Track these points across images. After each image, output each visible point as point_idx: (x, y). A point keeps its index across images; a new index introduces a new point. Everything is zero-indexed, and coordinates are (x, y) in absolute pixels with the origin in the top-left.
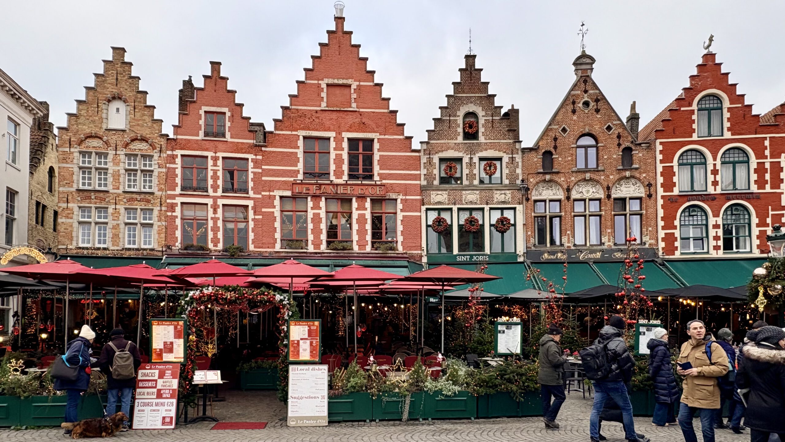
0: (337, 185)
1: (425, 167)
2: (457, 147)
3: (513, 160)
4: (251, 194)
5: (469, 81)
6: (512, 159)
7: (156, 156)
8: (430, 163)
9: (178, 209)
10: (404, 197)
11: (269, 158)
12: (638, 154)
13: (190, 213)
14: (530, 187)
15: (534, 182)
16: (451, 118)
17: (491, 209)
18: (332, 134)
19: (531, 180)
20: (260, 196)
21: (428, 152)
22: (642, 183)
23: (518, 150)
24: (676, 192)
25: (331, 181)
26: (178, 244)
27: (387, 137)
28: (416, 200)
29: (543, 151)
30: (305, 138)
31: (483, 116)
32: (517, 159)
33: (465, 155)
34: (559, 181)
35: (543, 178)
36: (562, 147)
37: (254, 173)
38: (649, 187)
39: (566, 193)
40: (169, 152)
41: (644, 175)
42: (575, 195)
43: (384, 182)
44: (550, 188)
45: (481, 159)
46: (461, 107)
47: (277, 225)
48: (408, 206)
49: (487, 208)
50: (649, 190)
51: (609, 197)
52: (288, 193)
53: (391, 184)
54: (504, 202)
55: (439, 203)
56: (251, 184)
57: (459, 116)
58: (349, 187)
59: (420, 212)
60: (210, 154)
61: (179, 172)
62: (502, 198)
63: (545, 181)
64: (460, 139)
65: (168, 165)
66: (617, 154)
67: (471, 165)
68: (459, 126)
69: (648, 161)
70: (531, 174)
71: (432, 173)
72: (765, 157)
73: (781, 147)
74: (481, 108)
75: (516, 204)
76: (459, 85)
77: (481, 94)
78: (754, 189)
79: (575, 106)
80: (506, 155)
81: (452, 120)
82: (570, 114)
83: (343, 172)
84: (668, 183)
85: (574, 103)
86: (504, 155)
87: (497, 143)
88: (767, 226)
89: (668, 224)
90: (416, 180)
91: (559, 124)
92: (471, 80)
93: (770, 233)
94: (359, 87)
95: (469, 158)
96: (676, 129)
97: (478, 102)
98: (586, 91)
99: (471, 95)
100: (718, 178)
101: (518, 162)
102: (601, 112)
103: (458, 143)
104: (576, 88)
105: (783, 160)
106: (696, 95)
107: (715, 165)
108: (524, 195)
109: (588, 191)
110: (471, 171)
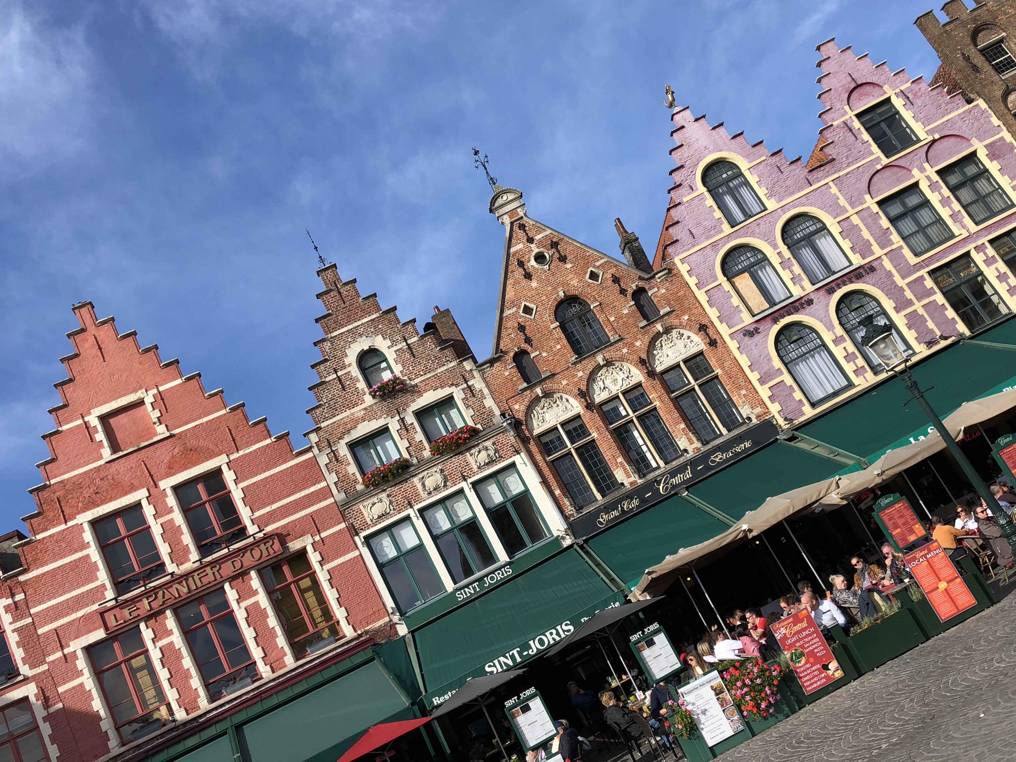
0: (187, 576)
1: (331, 472)
2: (369, 415)
3: (471, 391)
4: (25, 671)
5: (343, 305)
6: (470, 389)
8: (337, 460)
10: (317, 538)
11: (39, 590)
12: (658, 292)
14: (521, 419)
15: (523, 408)
16: (340, 373)
17: (475, 484)
18: (141, 495)
19: (517, 407)
21: (326, 443)
22: (690, 329)
23: (471, 370)
24: (748, 319)
25: (172, 574)
27: (241, 453)
28: (339, 532)
29: (512, 354)
30: (94, 523)
31: (389, 348)
32: (475, 385)
33: (389, 420)
34: (561, 388)
35: (534, 396)
36: (539, 335)
37: (19, 631)
38: (705, 331)
39: (583, 400)
41: (686, 317)
42: (598, 396)
43: (269, 529)
44: (554, 405)
45: (420, 414)
46: (347, 351)
47: (97, 704)
48: (329, 549)
49: (466, 486)
50: (708, 335)
51: (651, 374)
52: (99, 635)
53: (284, 527)
54: (490, 464)
55: (382, 517)
56: (18, 654)
57: (350, 365)
58: (208, 569)
59: (358, 548)
62: (483, 457)
63: (538, 399)
64: (369, 400)
66: (627, 307)
67: (407, 430)
68: (358, 380)
69: (679, 294)
70: (511, 398)
71: (346, 475)
72: (845, 210)
73: (857, 186)
74: (380, 337)
75: (510, 457)
76: (328, 318)
77: (370, 315)
78: (857, 261)
79: (526, 267)
80: (456, 387)
81: (343, 375)
82: (524, 282)
83: (186, 550)
84: (728, 313)
85: (521, 264)
86: (453, 389)
87: (433, 376)
88: (910, 303)
89: (765, 373)
90: (326, 499)
91: (514, 304)
92: (344, 303)
93: (921, 311)
94: (160, 396)
95: (398, 421)
96: (694, 231)
97: (372, 330)
98: (530, 240)
99: (355, 324)
100: (797, 269)
101: (481, 390)
102: (569, 258)
103: (370, 406)
104: (514, 241)
105: (871, 203)
106: (693, 173)
107: (779, 254)
108: (517, 436)
109: (614, 381)
110: (411, 440)
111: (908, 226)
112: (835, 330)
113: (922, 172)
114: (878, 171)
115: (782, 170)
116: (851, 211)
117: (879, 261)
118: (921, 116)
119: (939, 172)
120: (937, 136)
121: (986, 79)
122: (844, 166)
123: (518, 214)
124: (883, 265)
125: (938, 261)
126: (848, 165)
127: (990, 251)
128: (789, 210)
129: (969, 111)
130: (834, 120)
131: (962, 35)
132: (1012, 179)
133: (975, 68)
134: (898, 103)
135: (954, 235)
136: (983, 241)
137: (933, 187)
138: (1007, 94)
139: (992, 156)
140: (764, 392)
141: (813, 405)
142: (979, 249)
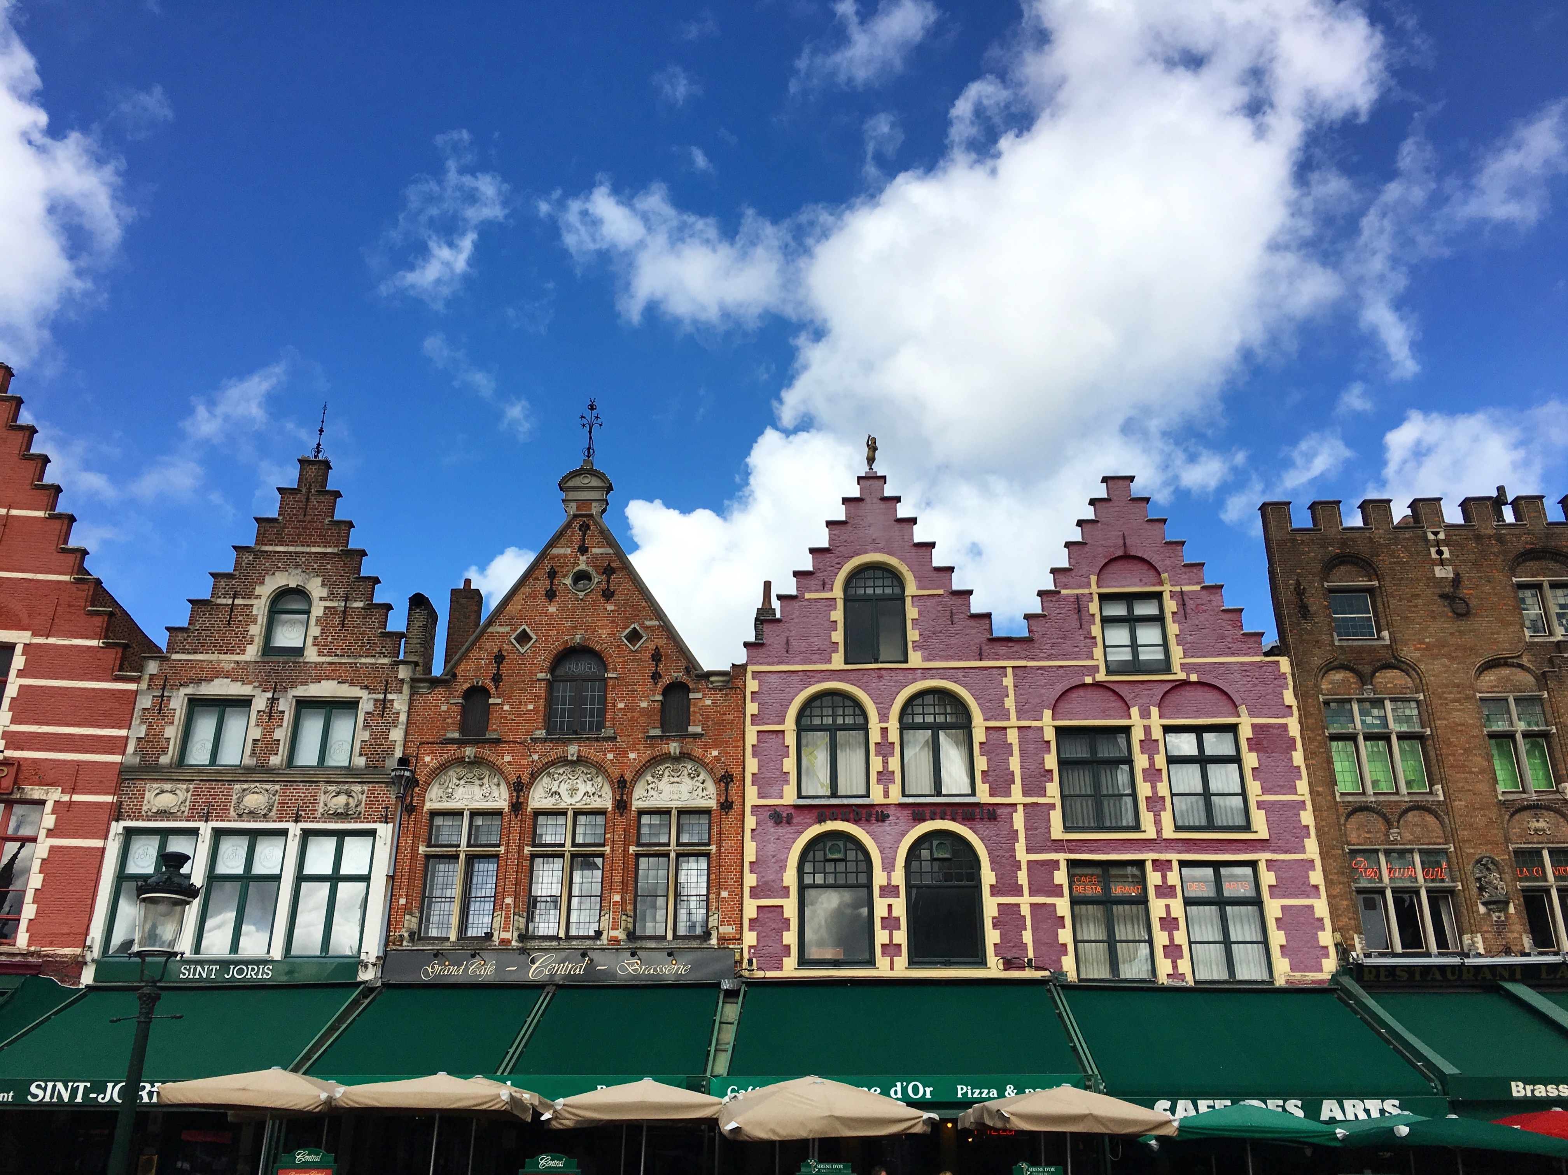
1: (143, 722)
2: (239, 672)
3: (384, 708)
5: (301, 517)
6: (384, 705)
8: (160, 709)
10: (66, 798)
12: (703, 700)
14: (421, 778)
15: (434, 764)
16: (238, 601)
17: (307, 834)
19: (427, 759)
21: (162, 682)
22: (711, 772)
23: (402, 680)
24: (789, 797)
27: (52, 640)
28: (99, 804)
29: (466, 686)
31: (321, 599)
32: (396, 704)
33: (257, 692)
34: (499, 763)
35: (458, 754)
36: (515, 678)
39: (516, 794)
41: (715, 753)
42: (538, 799)
43: (14, 754)
44: (477, 782)
45: (304, 705)
46: (267, 578)
48: (73, 821)
49: (295, 829)
50: (727, 790)
51: (622, 805)
53: (35, 761)
54: (342, 817)
55: (163, 814)
59: (106, 838)
62: (338, 802)
63: (460, 761)
64: (252, 652)
66: (648, 699)
67: (271, 717)
68: (255, 622)
69: (725, 717)
70: (428, 743)
71: (159, 735)
72: (1007, 716)
73: (1043, 691)
74: (320, 580)
75: (376, 822)
76: (272, 525)
77: (325, 546)
78: (983, 795)
79: (556, 582)
80: (370, 693)
81: (241, 605)
82: (541, 600)
84: (769, 775)
85: (552, 575)
86: (364, 694)
87: (351, 664)
88: (1017, 891)
89: (766, 883)
90: (113, 753)
91: (511, 623)
92: (305, 515)
93: (1025, 911)
94: (6, 521)
95: (268, 699)
96: (793, 642)
97: (315, 566)
98: (583, 550)
99: (300, 549)
100: (894, 764)
101: (398, 713)
102: (616, 597)
103: (246, 662)
104: (563, 541)
105: (1047, 723)
106: (840, 566)
107: (884, 731)
108: (401, 798)
109: (573, 791)
110: (268, 732)
111: (1082, 782)
112: (892, 873)
113: (1142, 716)
114: (1084, 685)
115: (955, 620)
116: (1014, 721)
117: (1009, 809)
118: (1189, 638)
119: (1167, 729)
120: (1194, 678)
121: (1310, 633)
122: (1042, 655)
123: (590, 509)
124: (1012, 818)
125: (1091, 852)
126: (1049, 658)
128: (932, 677)
129: (1260, 665)
130: (1066, 587)
131: (1313, 555)
132: (1265, 791)
133: (1304, 611)
134: (1171, 606)
135: (1137, 828)
136: (1174, 857)
137: (1149, 745)
138: (1329, 667)
139: (1255, 745)
140: (750, 908)
141: (803, 962)
142: (1162, 866)
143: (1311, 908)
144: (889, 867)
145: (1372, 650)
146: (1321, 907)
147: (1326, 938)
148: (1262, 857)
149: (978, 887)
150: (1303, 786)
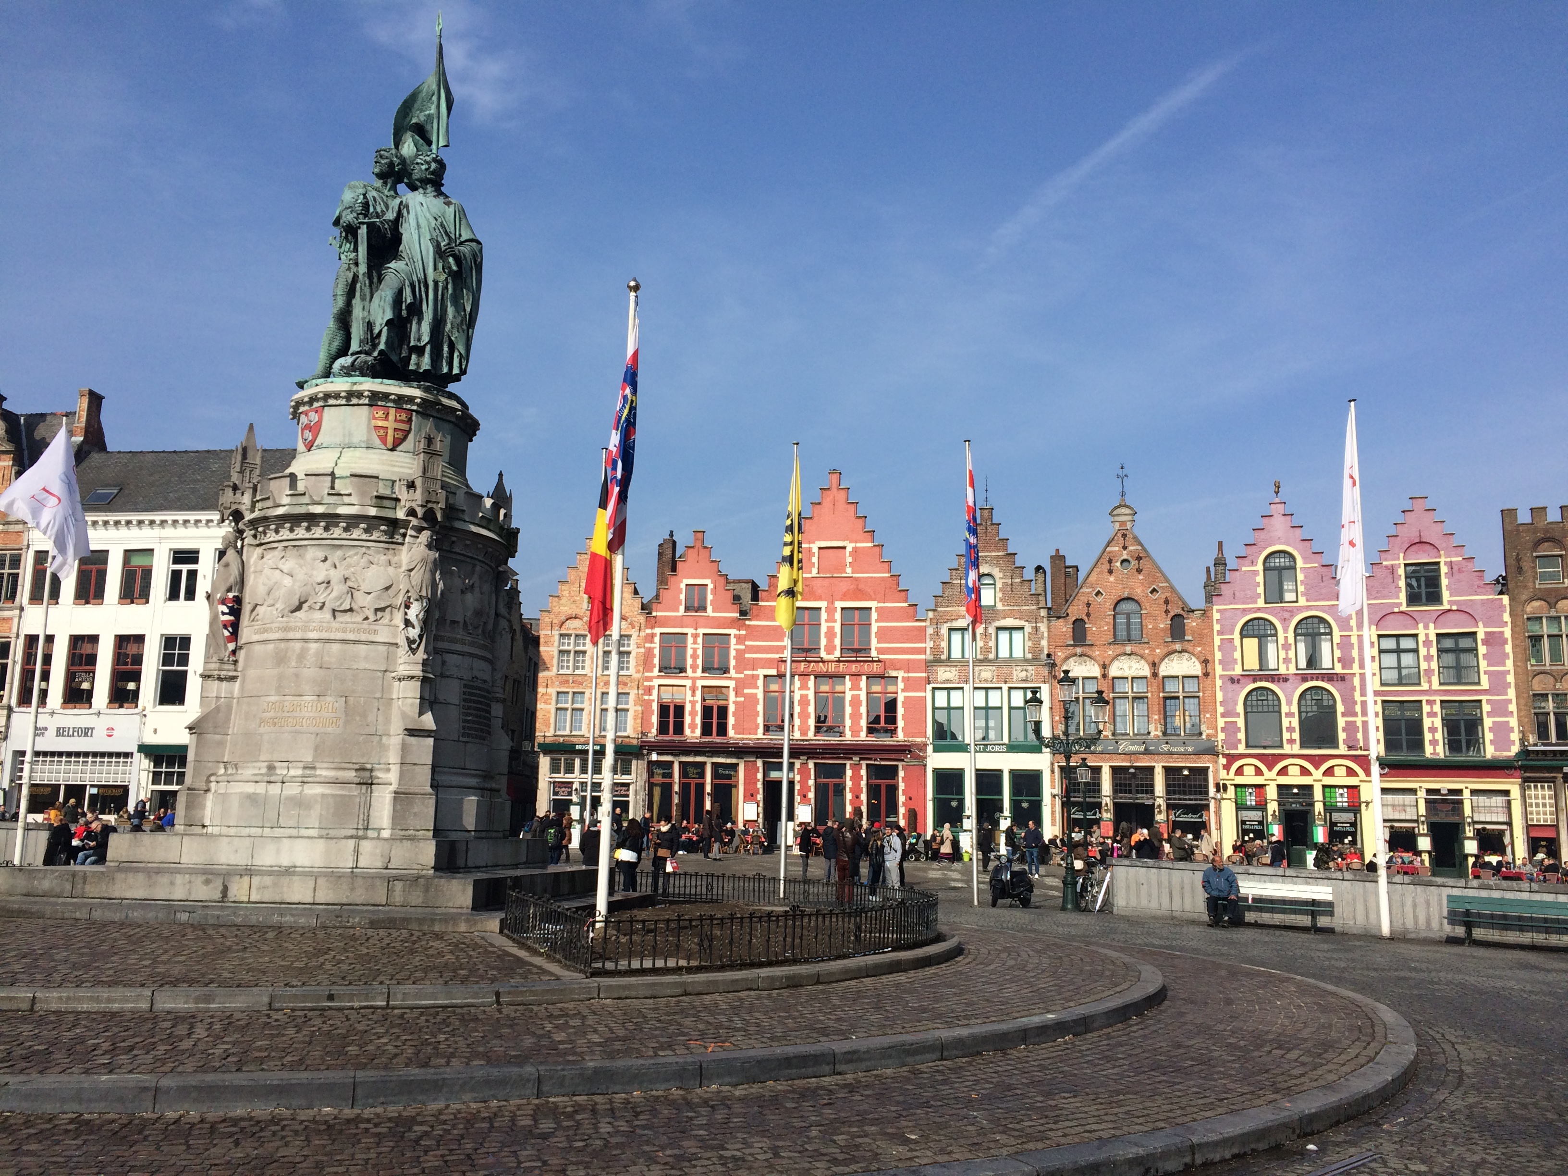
0: (828, 662)
1: (931, 640)
4: (733, 673)
6: (1036, 629)
7: (634, 633)
8: (937, 634)
9: (655, 692)
10: (906, 675)
11: (753, 633)
12: (1191, 623)
13: (667, 697)
14: (1058, 662)
15: (1063, 656)
17: (1010, 688)
18: (823, 604)
19: (1060, 653)
20: (742, 676)
21: (936, 621)
22: (1198, 658)
23: (1043, 617)
24: (1238, 671)
25: (821, 657)
26: (654, 731)
27: (886, 605)
28: (921, 678)
29: (1074, 619)
31: (999, 577)
32: (1042, 628)
34: (1094, 655)
35: (1074, 651)
36: (1097, 614)
37: (737, 650)
38: (1206, 664)
39: (1103, 669)
40: (649, 631)
41: (1199, 649)
42: (1114, 671)
43: (882, 657)
44: (1085, 664)
45: (999, 629)
47: (760, 708)
48: (910, 685)
49: (1005, 687)
50: (1206, 667)
51: (1155, 675)
52: (774, 672)
53: (891, 660)
54: (1025, 680)
55: (947, 681)
56: (733, 663)
58: (841, 663)
59: (925, 692)
60: (690, 631)
61: (657, 652)
62: (1023, 675)
63: (1076, 654)
65: (647, 645)
66: (1164, 623)
67: (986, 636)
69: (1203, 632)
70: (1059, 647)
71: (939, 646)
72: (1351, 629)
74: (998, 568)
75: (1040, 683)
77: (998, 552)
78: (1338, 669)
79: (1112, 564)
80: (1029, 623)
82: (1106, 575)
83: (835, 647)
84: (1227, 660)
85: (1110, 561)
86: (1026, 624)
87: (1018, 610)
88: (1356, 715)
89: (1228, 711)
90: (921, 655)
91: (1092, 586)
92: (986, 537)
93: (1359, 724)
94: (855, 549)
95: (984, 628)
96: (1237, 594)
97: (996, 562)
98: (1125, 548)
99: (986, 554)
100: (1291, 654)
101: (1043, 633)
102: (1144, 572)
104: (1113, 543)
105: (1373, 633)
106: (1261, 552)
107: (1286, 638)
108: (1050, 673)
109: (1130, 667)
110: (986, 643)
111: (1390, 661)
112: (1291, 707)
113: (1426, 629)
114: (1395, 613)
116: (1354, 632)
117: (1352, 676)
118: (1454, 587)
119: (1438, 635)
120: (1454, 608)
121: (1522, 582)
122: (1371, 597)
123: (1126, 526)
124: (1353, 680)
125: (1394, 696)
126: (1375, 599)
127: (1437, 708)
128: (1311, 610)
129: (1493, 600)
130: (1386, 560)
131: (1528, 538)
132: (1489, 665)
133: (1520, 570)
134: (1444, 569)
135: (1419, 684)
136: (1438, 699)
137: (1427, 643)
138: (1532, 599)
139: (1485, 642)
140: (1221, 722)
141: (1248, 746)
142: (1430, 703)
143: (1508, 722)
144: (1289, 703)
145: (1557, 589)
146: (1513, 722)
147: (1515, 736)
148: (1484, 698)
149: (1335, 712)
150: (1509, 664)
